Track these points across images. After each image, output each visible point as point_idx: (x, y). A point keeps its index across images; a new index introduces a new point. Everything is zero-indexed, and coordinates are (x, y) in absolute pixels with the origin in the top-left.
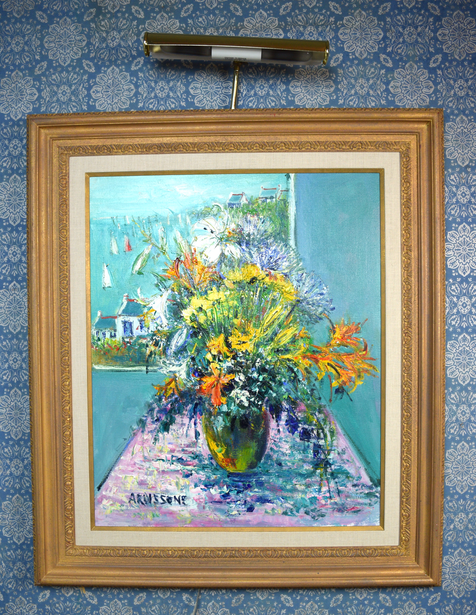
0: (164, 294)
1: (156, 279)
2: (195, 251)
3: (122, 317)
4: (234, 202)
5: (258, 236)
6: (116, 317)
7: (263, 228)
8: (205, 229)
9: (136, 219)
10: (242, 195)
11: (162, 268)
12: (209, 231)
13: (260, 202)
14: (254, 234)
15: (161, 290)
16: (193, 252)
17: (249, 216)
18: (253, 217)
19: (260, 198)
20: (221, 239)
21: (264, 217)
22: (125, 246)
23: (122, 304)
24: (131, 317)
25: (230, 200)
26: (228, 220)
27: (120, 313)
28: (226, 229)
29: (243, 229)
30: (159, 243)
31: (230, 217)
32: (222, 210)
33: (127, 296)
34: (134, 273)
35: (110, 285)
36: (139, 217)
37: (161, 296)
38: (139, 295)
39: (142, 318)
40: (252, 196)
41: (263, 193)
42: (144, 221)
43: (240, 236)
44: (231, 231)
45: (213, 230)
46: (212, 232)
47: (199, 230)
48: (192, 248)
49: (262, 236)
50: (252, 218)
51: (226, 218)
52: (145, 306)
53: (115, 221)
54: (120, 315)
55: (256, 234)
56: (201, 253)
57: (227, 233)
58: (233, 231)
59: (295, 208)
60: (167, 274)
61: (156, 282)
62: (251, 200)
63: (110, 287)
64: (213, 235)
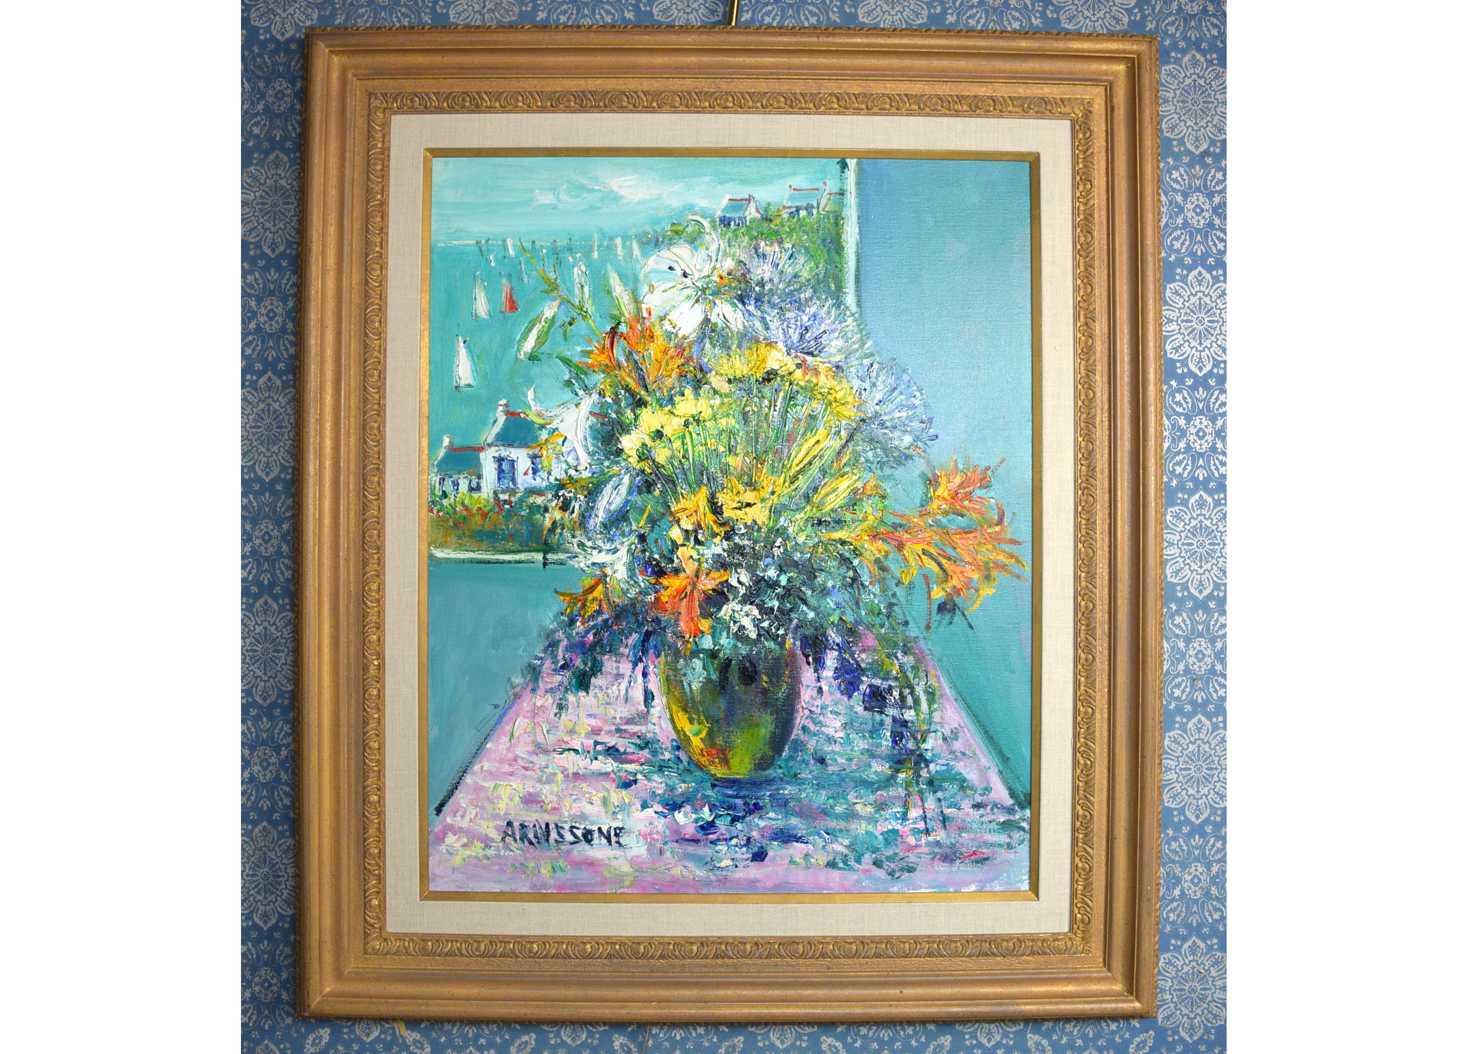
0: (583, 403)
1: (567, 371)
2: (650, 314)
3: (494, 449)
4: (733, 215)
5: (781, 286)
6: (481, 449)
7: (790, 270)
8: (671, 268)
9: (528, 246)
10: (749, 200)
11: (579, 349)
12: (679, 272)
13: (786, 216)
14: (771, 280)
15: (576, 394)
16: (645, 315)
17: (762, 244)
18: (772, 245)
19: (785, 207)
20: (703, 290)
21: (793, 246)
22: (503, 300)
23: (495, 422)
24: (512, 450)
25: (724, 210)
26: (719, 249)
27: (490, 441)
28: (714, 268)
29: (749, 271)
30: (573, 296)
31: (722, 246)
32: (708, 231)
33: (506, 405)
34: (522, 356)
35: (470, 381)
36: (534, 242)
37: (577, 405)
38: (532, 403)
39: (536, 451)
40: (769, 204)
41: (791, 198)
42: (544, 251)
43: (743, 286)
44: (724, 274)
45: (688, 271)
46: (685, 275)
47: (660, 272)
48: (644, 307)
49: (789, 284)
50: (768, 249)
51: (713, 248)
52: (542, 427)
53: (484, 248)
54: (490, 445)
55: (776, 281)
56: (662, 319)
57: (715, 278)
58: (729, 274)
59: (857, 230)
60: (590, 361)
61: (567, 377)
62: (766, 210)
63: (469, 386)
64: (689, 282)
